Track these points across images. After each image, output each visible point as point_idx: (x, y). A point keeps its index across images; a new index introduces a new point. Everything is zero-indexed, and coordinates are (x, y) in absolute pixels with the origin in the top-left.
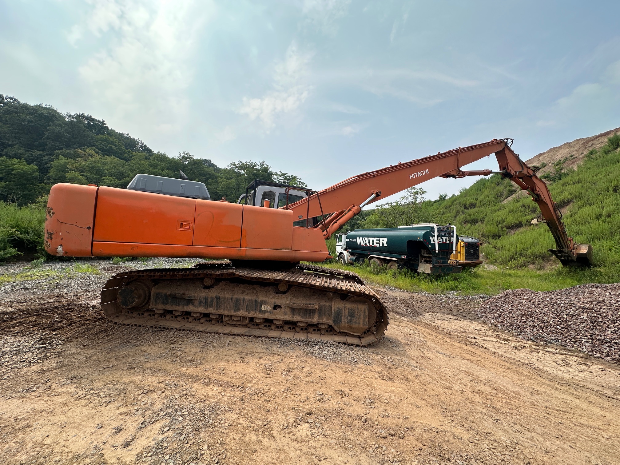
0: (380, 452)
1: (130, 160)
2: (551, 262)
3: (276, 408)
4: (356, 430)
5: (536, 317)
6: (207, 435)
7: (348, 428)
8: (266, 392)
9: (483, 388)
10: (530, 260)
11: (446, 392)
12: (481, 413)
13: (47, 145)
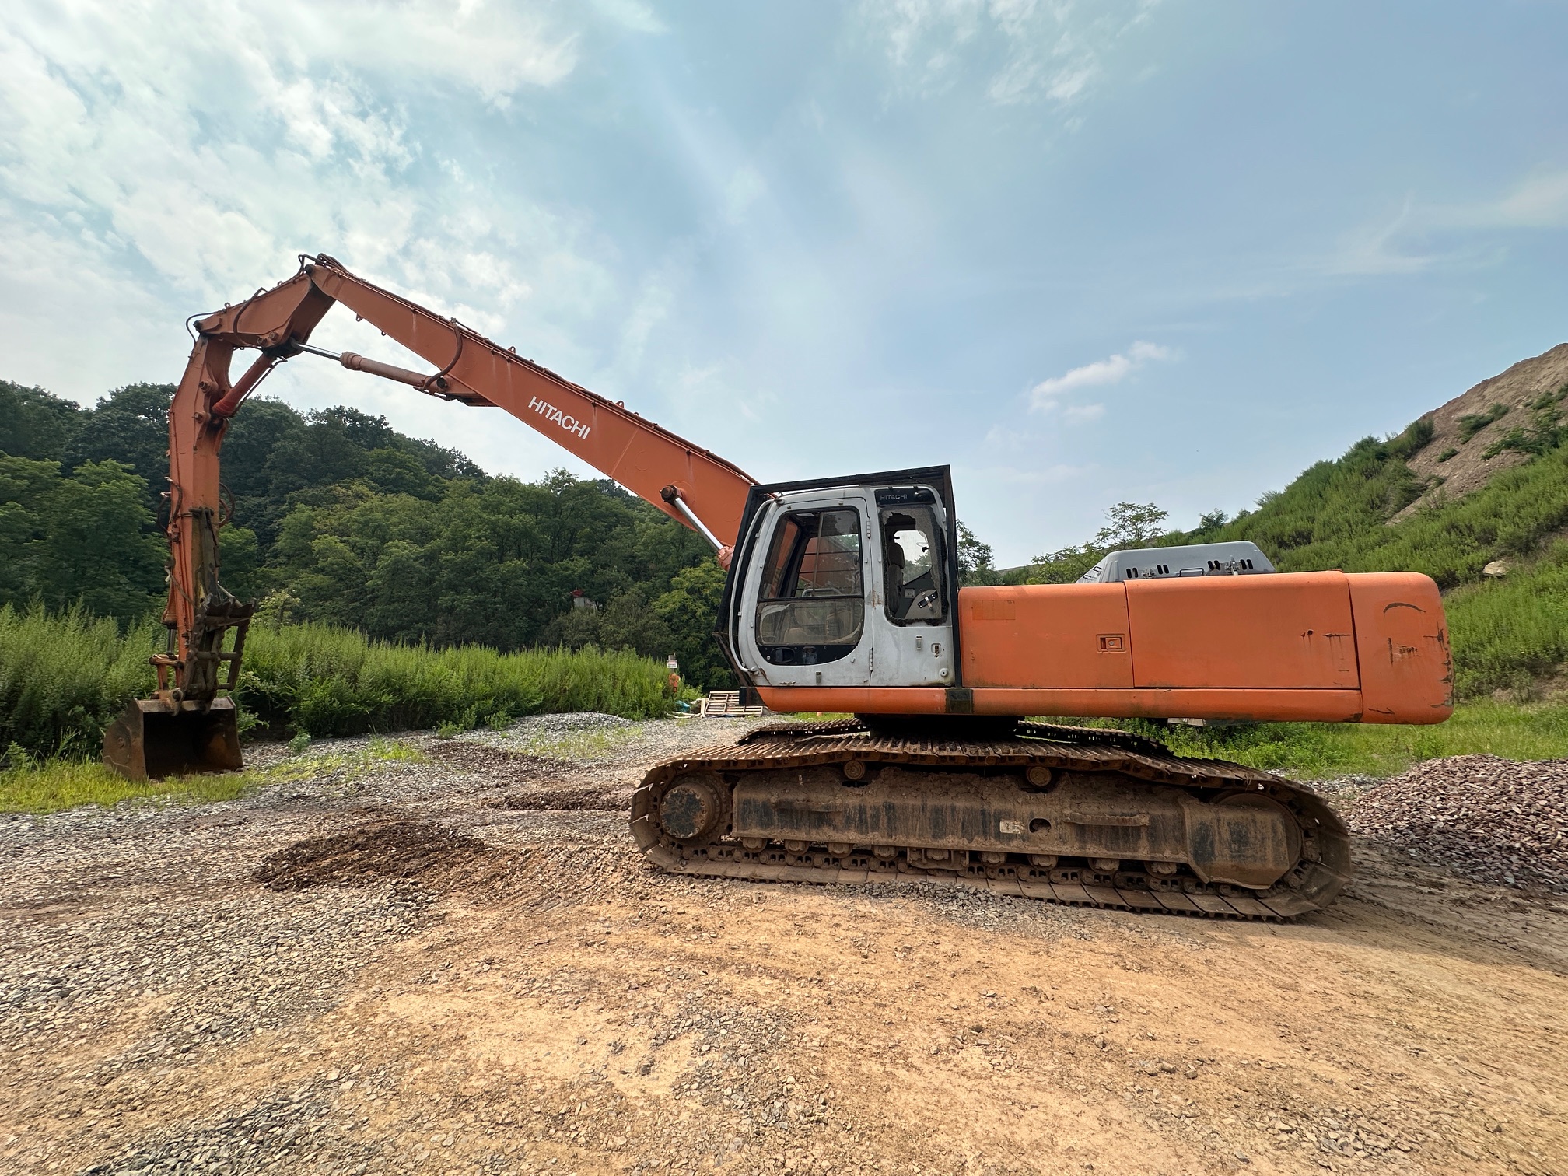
0: (1147, 1098)
1: (440, 499)
2: (1558, 679)
3: (904, 1017)
4: (1087, 1060)
5: (1515, 824)
6: (786, 1060)
7: (1069, 1056)
8: (873, 990)
9: (1377, 989)
10: (1493, 676)
11: (1284, 994)
12: (1377, 1036)
13: (270, 482)
